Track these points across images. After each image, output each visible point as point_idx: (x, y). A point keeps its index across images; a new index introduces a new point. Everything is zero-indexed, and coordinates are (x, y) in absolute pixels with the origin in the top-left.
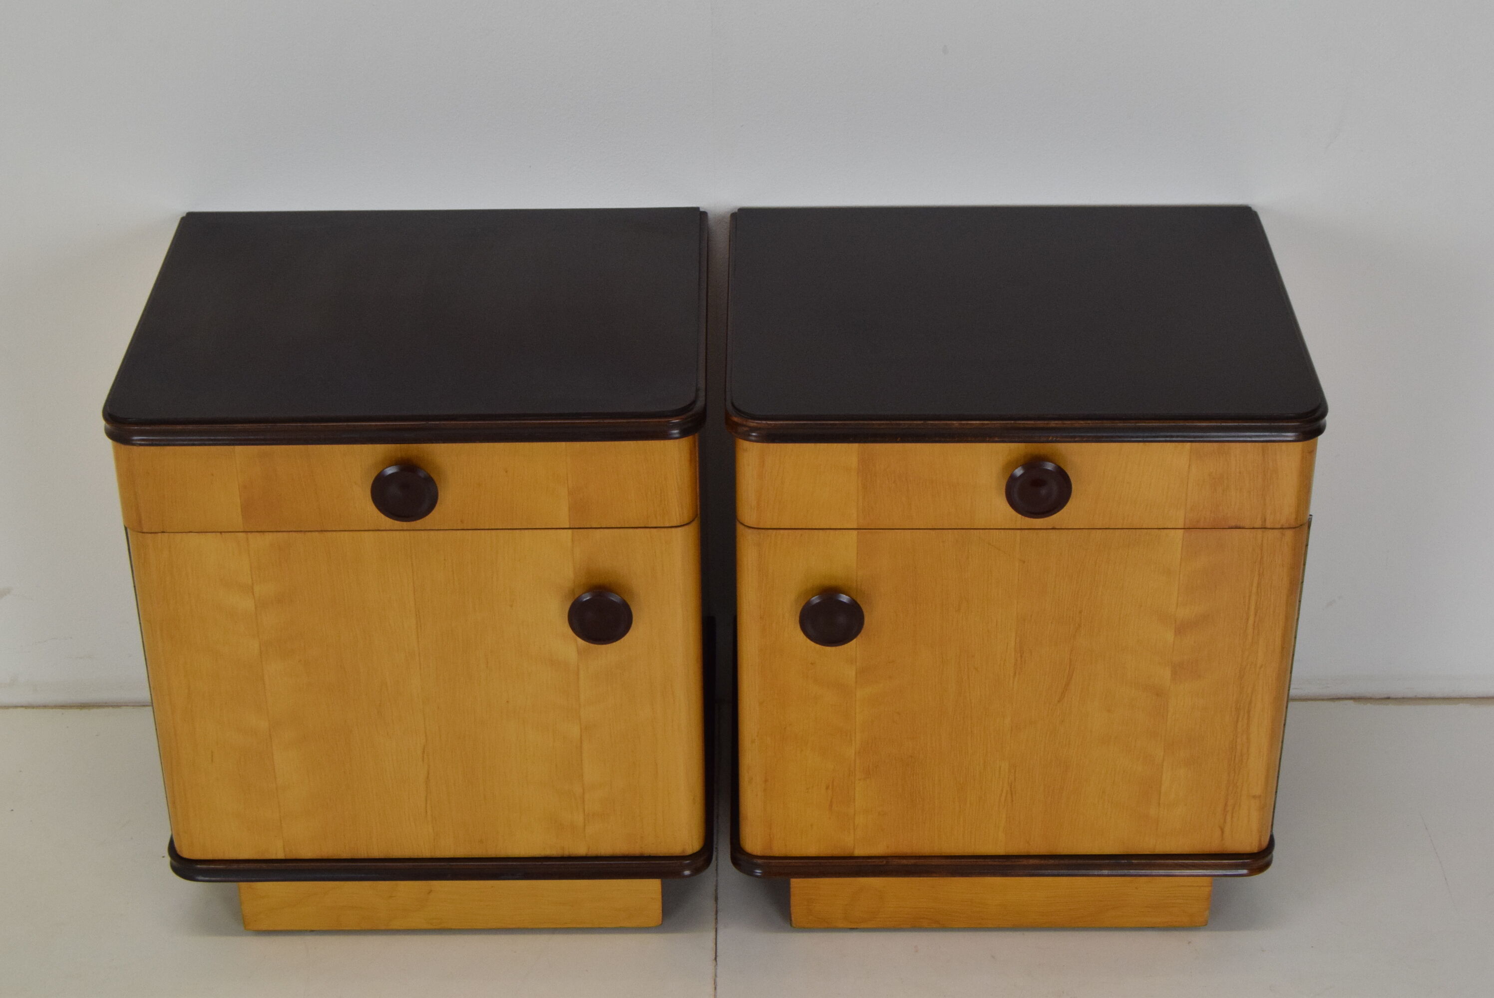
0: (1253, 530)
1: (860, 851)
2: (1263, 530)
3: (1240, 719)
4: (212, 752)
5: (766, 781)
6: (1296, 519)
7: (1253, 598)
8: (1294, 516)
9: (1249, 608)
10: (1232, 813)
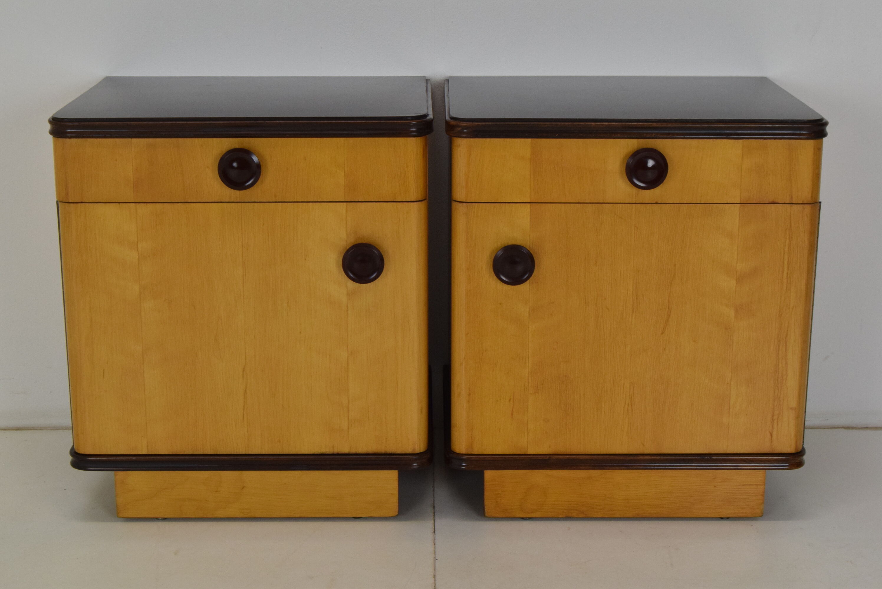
0: (784, 205)
1: (532, 450)
2: (791, 205)
3: (781, 348)
4: (104, 370)
5: (469, 394)
6: (812, 197)
7: (786, 256)
8: (810, 195)
9: (783, 263)
10: (777, 422)
